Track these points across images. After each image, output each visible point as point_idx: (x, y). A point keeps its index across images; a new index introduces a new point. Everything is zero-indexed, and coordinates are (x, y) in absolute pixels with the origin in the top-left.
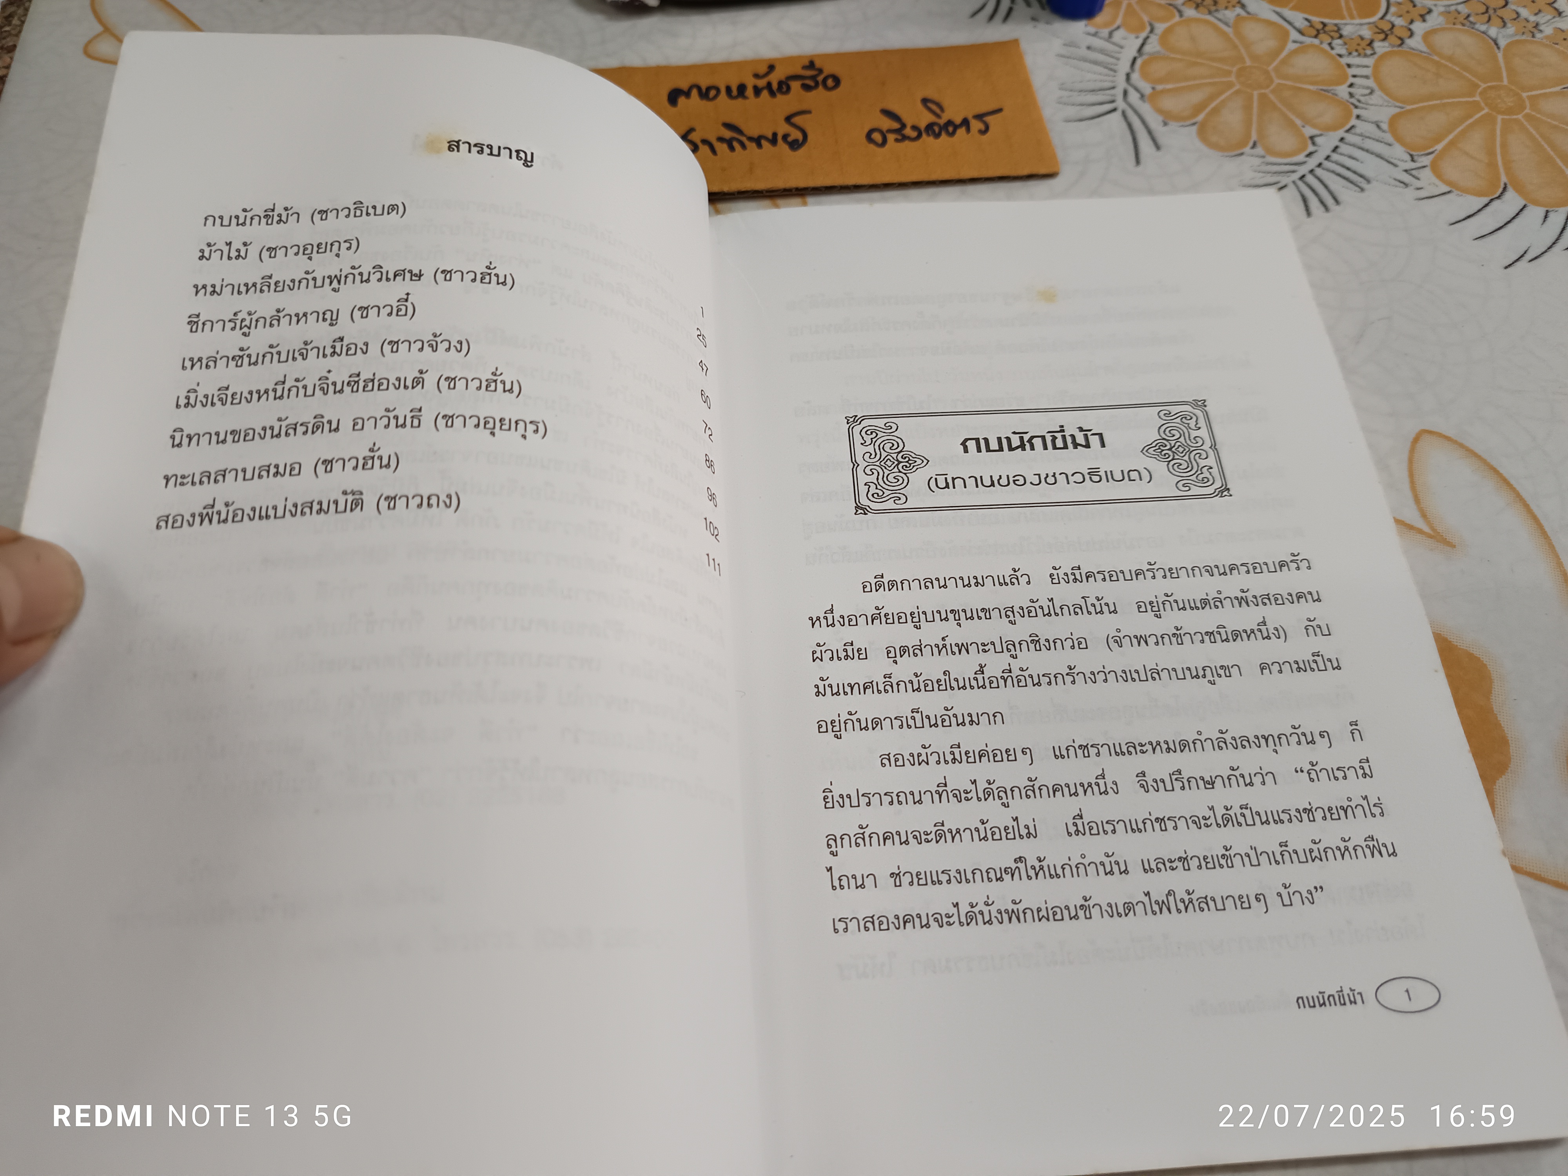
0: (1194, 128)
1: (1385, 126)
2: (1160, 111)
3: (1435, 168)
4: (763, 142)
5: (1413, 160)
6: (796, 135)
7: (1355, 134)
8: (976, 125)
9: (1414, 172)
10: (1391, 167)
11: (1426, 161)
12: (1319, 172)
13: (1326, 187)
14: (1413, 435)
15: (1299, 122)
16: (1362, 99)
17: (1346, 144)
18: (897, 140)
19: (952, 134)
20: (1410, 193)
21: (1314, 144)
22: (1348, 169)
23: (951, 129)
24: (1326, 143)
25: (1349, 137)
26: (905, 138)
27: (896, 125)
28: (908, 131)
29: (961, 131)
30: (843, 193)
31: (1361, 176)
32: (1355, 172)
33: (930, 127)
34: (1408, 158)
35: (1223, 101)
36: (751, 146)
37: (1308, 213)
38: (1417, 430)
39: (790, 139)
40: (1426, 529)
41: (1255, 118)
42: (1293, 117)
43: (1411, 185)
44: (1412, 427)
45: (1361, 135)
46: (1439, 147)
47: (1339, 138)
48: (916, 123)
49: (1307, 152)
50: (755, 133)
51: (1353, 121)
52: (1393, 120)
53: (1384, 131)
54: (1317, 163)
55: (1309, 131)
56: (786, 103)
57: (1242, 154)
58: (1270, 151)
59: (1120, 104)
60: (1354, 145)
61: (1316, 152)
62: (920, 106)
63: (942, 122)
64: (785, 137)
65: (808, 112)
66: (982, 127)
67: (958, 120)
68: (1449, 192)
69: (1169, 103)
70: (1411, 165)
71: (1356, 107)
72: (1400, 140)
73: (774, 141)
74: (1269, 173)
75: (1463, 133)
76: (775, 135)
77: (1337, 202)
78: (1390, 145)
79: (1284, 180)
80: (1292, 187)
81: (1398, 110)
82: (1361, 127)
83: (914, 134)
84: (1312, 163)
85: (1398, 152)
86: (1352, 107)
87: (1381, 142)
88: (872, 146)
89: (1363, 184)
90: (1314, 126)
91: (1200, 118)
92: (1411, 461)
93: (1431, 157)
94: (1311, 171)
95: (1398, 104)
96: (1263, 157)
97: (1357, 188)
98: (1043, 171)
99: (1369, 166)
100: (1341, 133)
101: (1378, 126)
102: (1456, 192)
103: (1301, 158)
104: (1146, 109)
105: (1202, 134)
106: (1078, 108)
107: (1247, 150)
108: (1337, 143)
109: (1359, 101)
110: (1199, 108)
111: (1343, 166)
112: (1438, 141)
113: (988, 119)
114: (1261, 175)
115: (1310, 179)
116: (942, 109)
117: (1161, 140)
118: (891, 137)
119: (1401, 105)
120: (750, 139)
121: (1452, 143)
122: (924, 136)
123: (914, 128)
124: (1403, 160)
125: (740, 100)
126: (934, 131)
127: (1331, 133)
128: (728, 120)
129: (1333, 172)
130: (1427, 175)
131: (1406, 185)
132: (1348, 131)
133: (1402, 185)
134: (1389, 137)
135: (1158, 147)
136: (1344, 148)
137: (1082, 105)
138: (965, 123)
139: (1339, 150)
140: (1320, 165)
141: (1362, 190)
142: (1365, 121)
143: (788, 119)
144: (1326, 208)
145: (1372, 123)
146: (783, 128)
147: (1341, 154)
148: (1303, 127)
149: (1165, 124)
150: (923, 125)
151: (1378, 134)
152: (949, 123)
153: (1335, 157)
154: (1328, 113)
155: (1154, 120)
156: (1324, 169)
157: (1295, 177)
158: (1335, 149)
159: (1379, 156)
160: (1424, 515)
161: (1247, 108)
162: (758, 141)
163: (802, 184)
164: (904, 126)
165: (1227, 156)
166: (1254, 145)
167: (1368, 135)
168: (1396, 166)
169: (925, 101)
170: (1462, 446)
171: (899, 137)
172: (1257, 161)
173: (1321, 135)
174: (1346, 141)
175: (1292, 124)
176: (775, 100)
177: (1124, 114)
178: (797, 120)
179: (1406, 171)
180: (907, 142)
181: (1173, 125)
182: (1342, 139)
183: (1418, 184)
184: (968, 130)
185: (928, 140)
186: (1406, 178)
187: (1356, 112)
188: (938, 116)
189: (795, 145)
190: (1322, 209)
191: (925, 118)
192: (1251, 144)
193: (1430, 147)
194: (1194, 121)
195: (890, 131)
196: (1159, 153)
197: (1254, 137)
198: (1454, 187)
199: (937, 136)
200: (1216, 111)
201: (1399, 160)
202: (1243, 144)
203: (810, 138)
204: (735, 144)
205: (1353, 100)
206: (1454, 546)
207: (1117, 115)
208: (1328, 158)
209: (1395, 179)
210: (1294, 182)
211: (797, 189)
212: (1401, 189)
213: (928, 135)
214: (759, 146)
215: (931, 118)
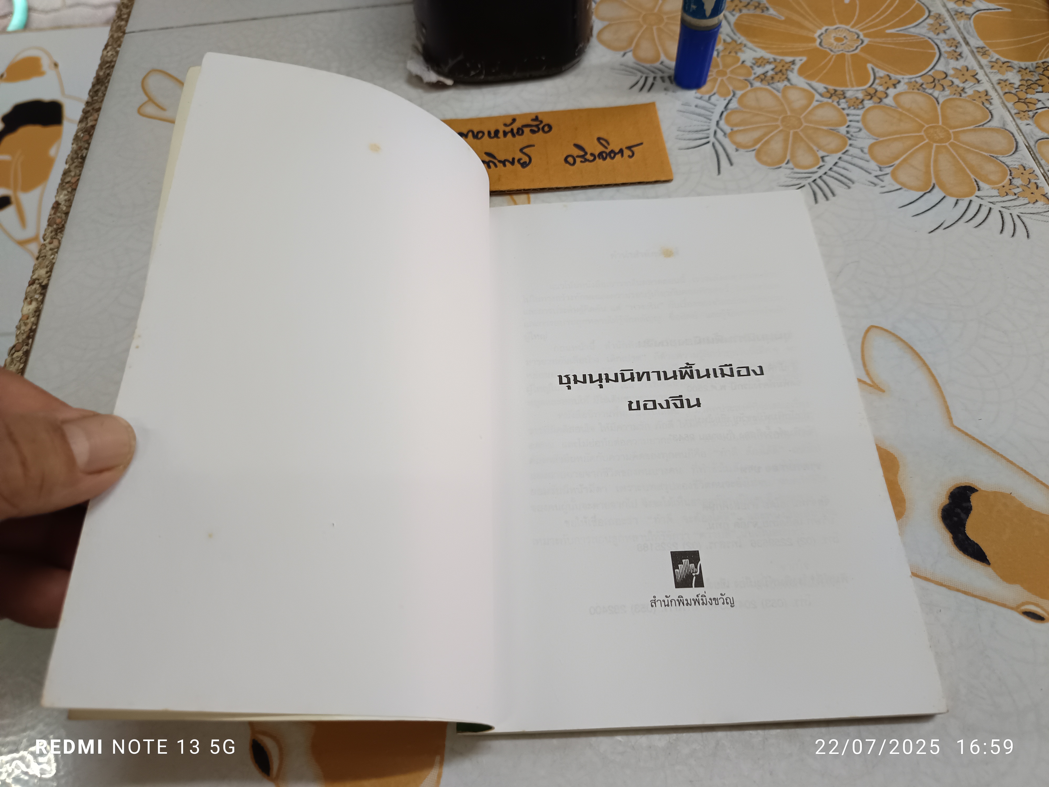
0: (754, 153)
1: (866, 150)
2: (734, 143)
3: (893, 174)
4: (507, 163)
5: (881, 170)
6: (526, 159)
7: (848, 155)
8: (627, 153)
9: (881, 177)
10: (867, 174)
11: (888, 170)
12: (825, 177)
13: (828, 186)
14: (866, 328)
15: (815, 148)
16: (854, 134)
17: (842, 161)
18: (581, 162)
19: (613, 158)
20: (877, 189)
21: (823, 161)
22: (842, 175)
23: (612, 155)
24: (830, 161)
25: (845, 157)
26: (586, 160)
27: (582, 153)
28: (589, 157)
29: (618, 156)
30: (550, 192)
31: (849, 180)
32: (846, 177)
33: (600, 154)
34: (878, 169)
35: (772, 137)
36: (500, 165)
37: (816, 201)
38: (868, 325)
39: (522, 162)
40: (868, 381)
41: (790, 146)
42: (812, 145)
43: (878, 185)
44: (866, 324)
45: (851, 156)
46: (897, 162)
47: (838, 157)
48: (593, 152)
49: (818, 166)
50: (502, 159)
51: (848, 148)
52: (871, 147)
53: (865, 153)
54: (824, 172)
55: (821, 153)
56: (521, 141)
57: (780, 167)
58: (797, 166)
59: (712, 139)
60: (846, 162)
61: (824, 166)
62: (596, 142)
63: (608, 151)
64: (519, 160)
65: (533, 146)
66: (630, 154)
67: (617, 151)
68: (900, 189)
69: (740, 138)
70: (879, 173)
71: (850, 139)
72: (874, 158)
73: (512, 163)
74: (795, 178)
75: (912, 154)
76: (513, 159)
77: (833, 194)
78: (868, 161)
79: (804, 182)
80: (808, 186)
81: (874, 141)
82: (852, 151)
83: (592, 158)
84: (821, 172)
85: (873, 166)
86: (847, 139)
87: (863, 159)
88: (567, 165)
89: (850, 183)
90: (824, 150)
91: (757, 147)
92: (863, 343)
93: (892, 168)
94: (820, 177)
95: (875, 137)
96: (793, 169)
97: (846, 187)
98: (663, 179)
99: (854, 173)
100: (839, 154)
101: (862, 151)
102: (904, 189)
103: (815, 169)
104: (726, 142)
105: (758, 156)
106: (688, 141)
107: (784, 165)
108: (836, 160)
109: (852, 136)
110: (757, 141)
111: (839, 174)
112: (897, 159)
113: (633, 149)
114: (790, 179)
115: (819, 182)
116: (608, 143)
117: (734, 160)
118: (578, 160)
119: (876, 138)
120: (500, 161)
121: (905, 160)
122: (597, 159)
123: (592, 154)
124: (874, 170)
125: (495, 139)
126: (603, 156)
127: (834, 155)
128: (488, 151)
129: (833, 177)
130: (888, 179)
131: (875, 185)
132: (844, 153)
133: (873, 185)
134: (867, 157)
135: (731, 164)
136: (841, 164)
137: (689, 140)
138: (621, 151)
139: (838, 165)
140: (825, 173)
141: (849, 187)
142: (855, 147)
143: (521, 150)
144: (827, 198)
145: (858, 148)
146: (518, 155)
147: (839, 167)
148: (818, 151)
149: (737, 150)
150: (597, 153)
151: (862, 155)
152: (612, 151)
153: (835, 168)
154: (833, 142)
155: (731, 148)
156: (828, 176)
157: (810, 180)
158: (835, 164)
159: (861, 168)
160: (868, 374)
161: (786, 140)
162: (504, 163)
163: (527, 188)
164: (586, 153)
165: (771, 169)
166: (787, 163)
167: (855, 155)
168: (870, 173)
169: (599, 139)
170: (894, 335)
171: (583, 160)
172: (788, 171)
173: (828, 156)
174: (842, 159)
175: (811, 149)
176: (514, 139)
177: (713, 145)
178: (525, 150)
179: (876, 176)
180: (587, 163)
181: (742, 151)
182: (840, 158)
183: (883, 184)
184: (622, 156)
185: (599, 161)
186: (876, 181)
187: (850, 142)
188: (606, 148)
189: (524, 165)
190: (825, 199)
191: (598, 149)
192: (786, 161)
193: (892, 162)
194: (753, 148)
195: (578, 156)
196: (732, 167)
197: (788, 157)
198: (903, 186)
199: (604, 159)
200: (767, 142)
201: (872, 170)
202: (781, 161)
203: (533, 160)
204: (491, 164)
205: (849, 135)
206: (883, 391)
207: (709, 145)
208: (831, 169)
209: (869, 181)
210: (809, 184)
211: (524, 190)
212: (872, 187)
213: (599, 158)
214: (505, 165)
215: (602, 149)
